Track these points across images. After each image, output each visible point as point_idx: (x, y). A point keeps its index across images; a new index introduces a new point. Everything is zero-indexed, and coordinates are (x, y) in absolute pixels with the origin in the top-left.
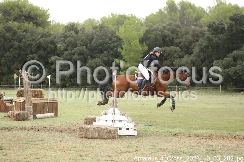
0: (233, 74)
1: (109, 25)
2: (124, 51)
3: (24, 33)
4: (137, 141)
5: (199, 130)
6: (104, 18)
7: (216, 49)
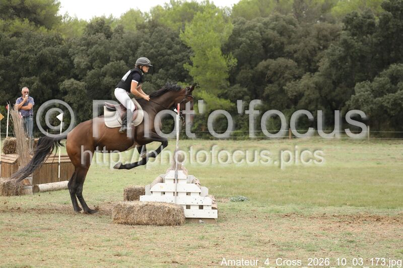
0: (390, 107)
1: (166, 21)
2: (193, 68)
3: (14, 38)
4: (217, 228)
5: (328, 207)
6: (158, 8)
7: (359, 61)
